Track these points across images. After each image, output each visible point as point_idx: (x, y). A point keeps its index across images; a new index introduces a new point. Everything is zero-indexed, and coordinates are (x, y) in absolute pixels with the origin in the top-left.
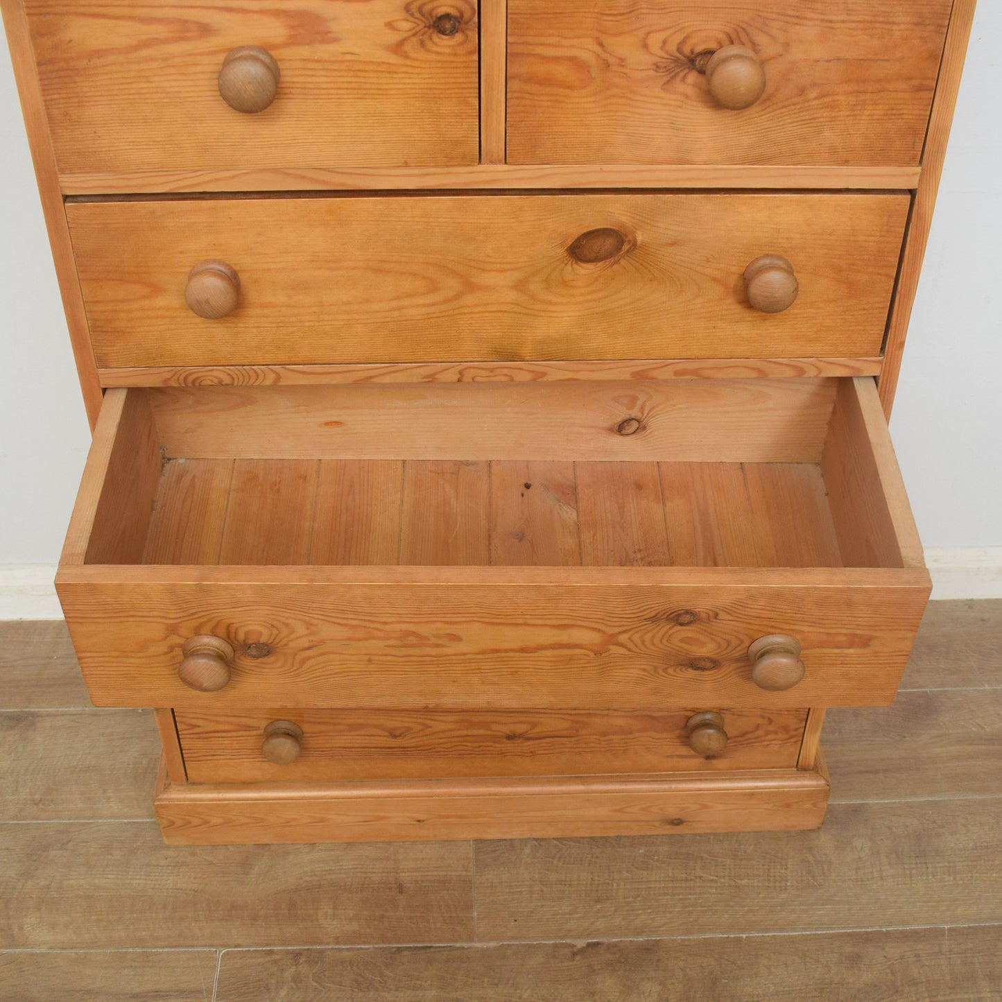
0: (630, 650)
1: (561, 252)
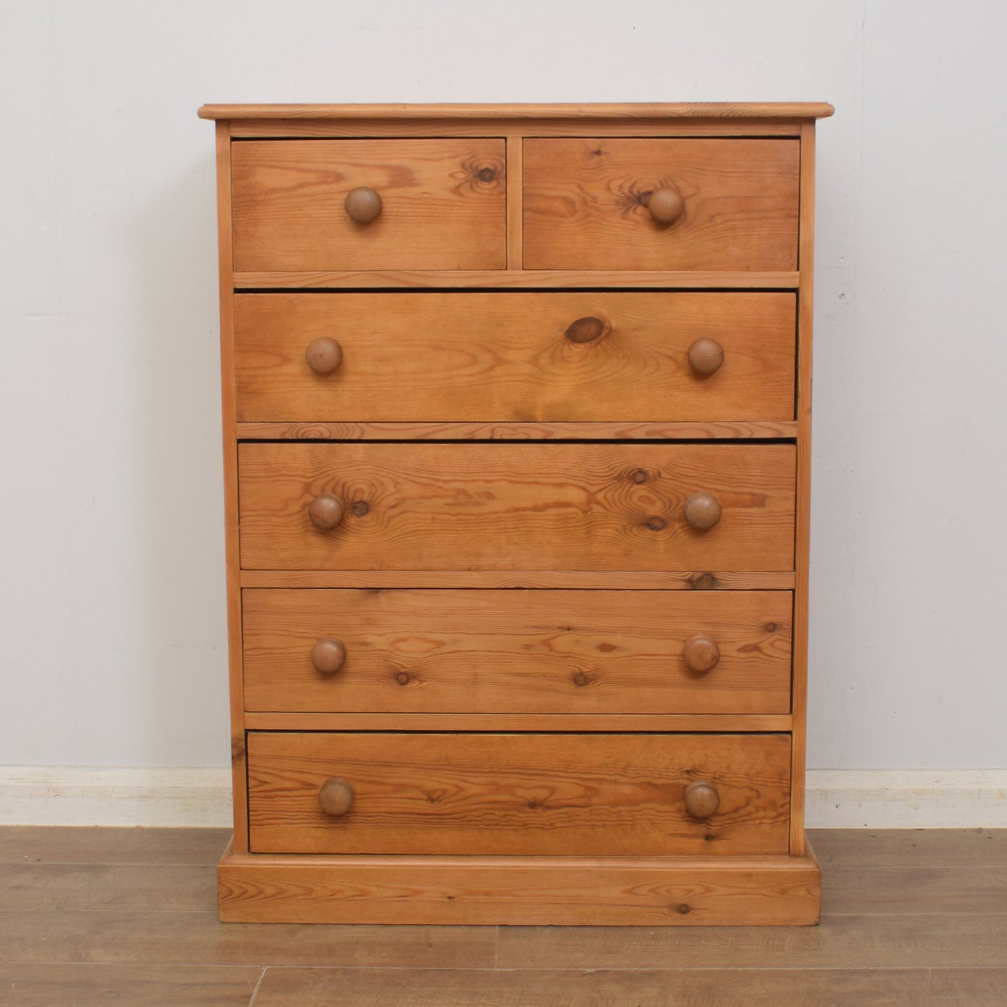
0: (605, 508)
1: (560, 335)
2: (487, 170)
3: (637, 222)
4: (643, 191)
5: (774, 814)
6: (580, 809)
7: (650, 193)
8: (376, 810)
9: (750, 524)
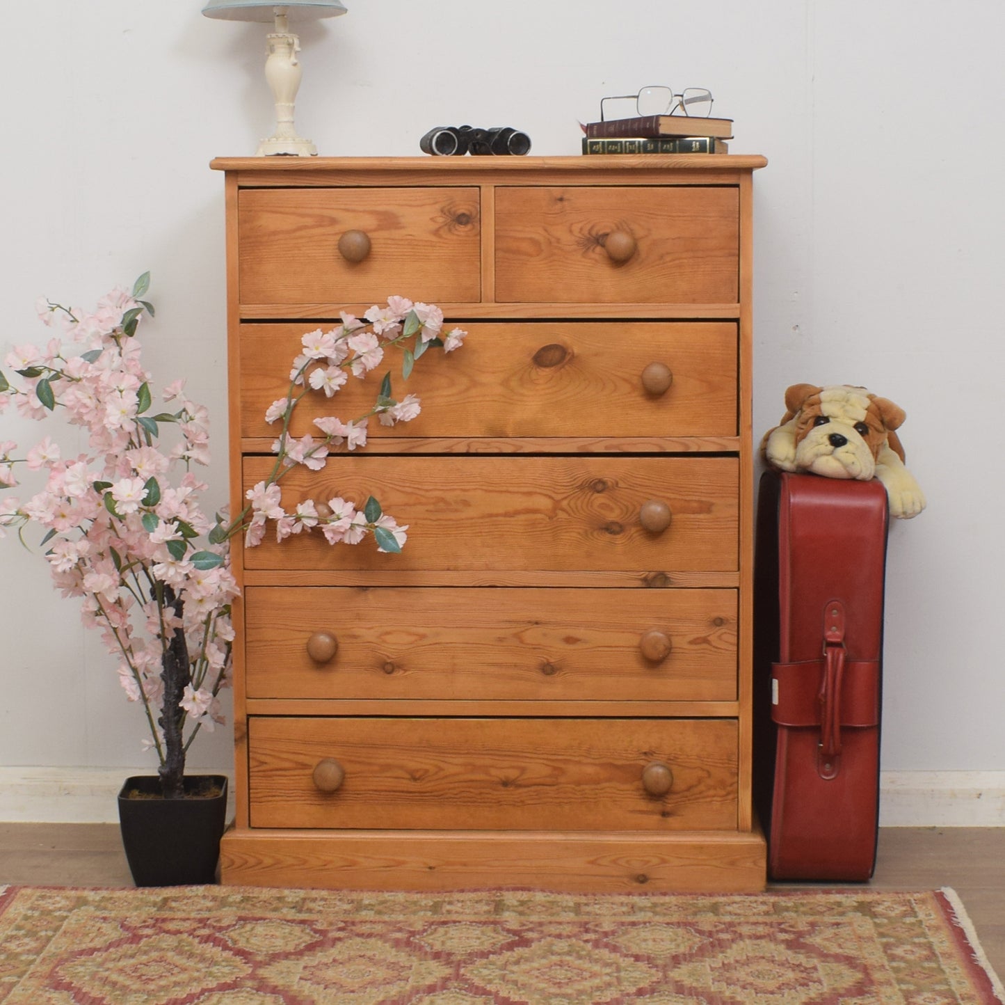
0: (569, 515)
1: (529, 360)
2: (463, 215)
3: (596, 261)
4: (601, 233)
5: (723, 793)
6: (548, 788)
7: (607, 235)
8: (363, 788)
9: (698, 528)
